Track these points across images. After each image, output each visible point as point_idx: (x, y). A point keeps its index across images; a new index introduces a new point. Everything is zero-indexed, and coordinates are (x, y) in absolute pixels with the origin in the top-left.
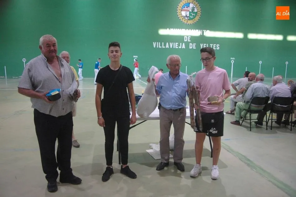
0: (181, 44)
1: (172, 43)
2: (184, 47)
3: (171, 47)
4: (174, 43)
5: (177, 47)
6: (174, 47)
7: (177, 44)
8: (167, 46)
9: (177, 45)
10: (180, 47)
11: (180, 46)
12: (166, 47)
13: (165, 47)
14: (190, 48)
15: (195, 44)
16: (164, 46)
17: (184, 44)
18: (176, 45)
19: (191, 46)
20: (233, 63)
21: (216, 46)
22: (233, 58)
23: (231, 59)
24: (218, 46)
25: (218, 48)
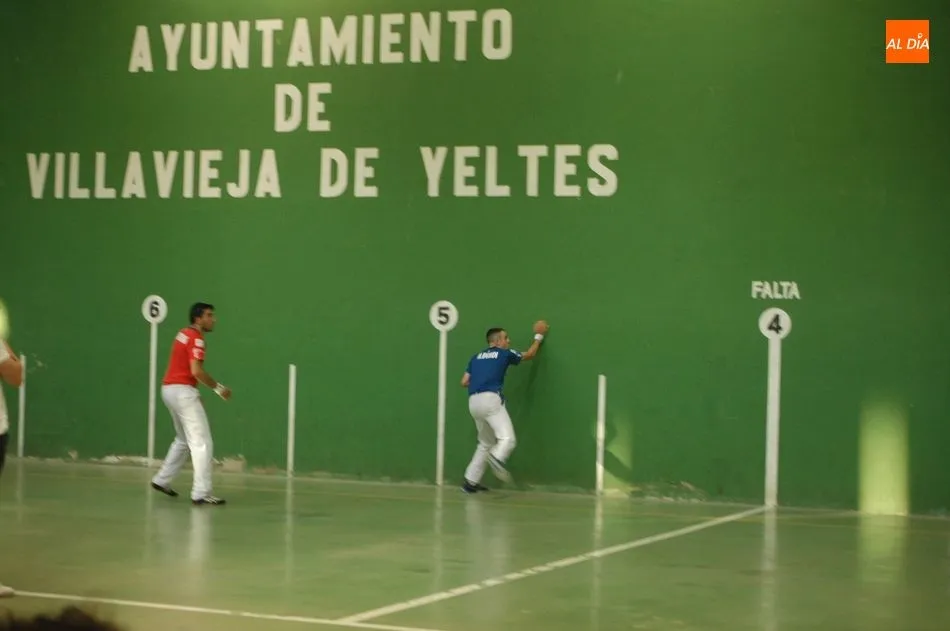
0: (245, 156)
1: (173, 155)
2: (269, 184)
3: (164, 191)
4: (189, 156)
5: (215, 193)
6: (188, 193)
7: (213, 164)
8: (134, 185)
9: (214, 173)
10: (238, 191)
11: (236, 181)
12: (126, 194)
13: (119, 191)
14: (328, 190)
15: (373, 153)
16: (108, 185)
17: (269, 157)
18: (208, 173)
19: (334, 179)
20: (784, 342)
21: (580, 162)
22: (785, 284)
23: (754, 296)
24: (603, 160)
25: (602, 181)
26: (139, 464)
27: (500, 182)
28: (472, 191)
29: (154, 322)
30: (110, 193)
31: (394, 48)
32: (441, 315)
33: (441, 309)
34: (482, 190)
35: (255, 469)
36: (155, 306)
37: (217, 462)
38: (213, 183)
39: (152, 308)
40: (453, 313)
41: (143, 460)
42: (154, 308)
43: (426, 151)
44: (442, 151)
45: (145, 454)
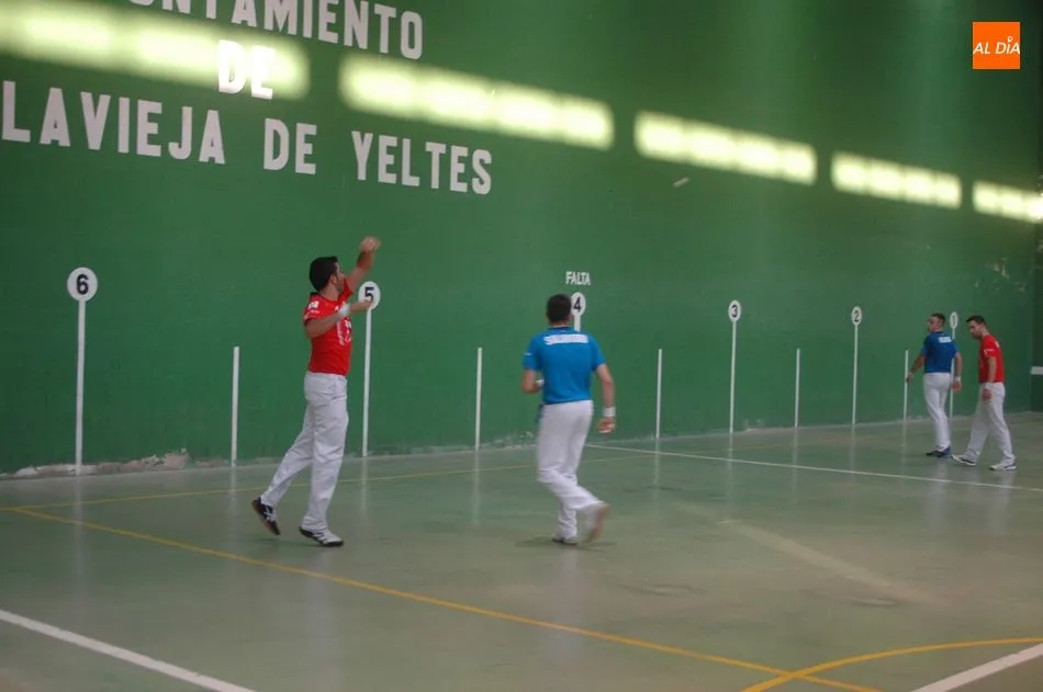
0: (187, 112)
1: (105, 100)
2: (213, 149)
3: (95, 142)
4: (124, 103)
5: (155, 151)
6: (123, 147)
7: (152, 117)
8: (56, 130)
9: (154, 128)
10: (180, 151)
11: (178, 140)
12: (45, 139)
13: (36, 134)
14: (272, 164)
15: (312, 130)
16: (19, 124)
17: (213, 117)
18: (146, 128)
19: (276, 154)
20: (582, 317)
21: (467, 161)
22: (583, 274)
23: (567, 282)
24: (482, 161)
25: (482, 182)
26: (63, 474)
27: (412, 173)
28: (391, 179)
29: (82, 299)
30: (24, 136)
31: (330, 27)
32: (367, 295)
33: (367, 289)
34: (399, 178)
35: (198, 463)
36: (82, 280)
37: (157, 460)
38: (152, 139)
39: (79, 284)
40: (376, 293)
41: (70, 467)
42: (82, 283)
43: (356, 135)
44: (369, 137)
45: (73, 461)
